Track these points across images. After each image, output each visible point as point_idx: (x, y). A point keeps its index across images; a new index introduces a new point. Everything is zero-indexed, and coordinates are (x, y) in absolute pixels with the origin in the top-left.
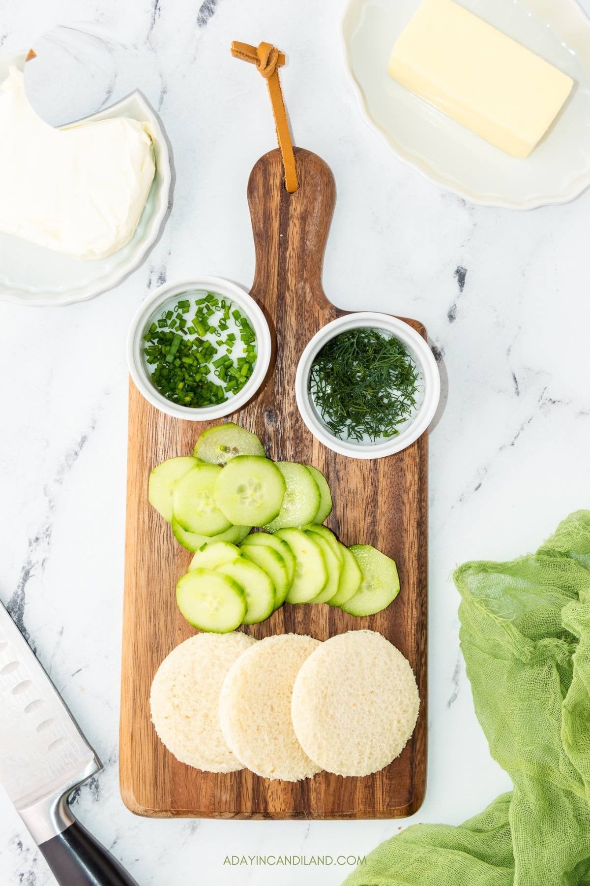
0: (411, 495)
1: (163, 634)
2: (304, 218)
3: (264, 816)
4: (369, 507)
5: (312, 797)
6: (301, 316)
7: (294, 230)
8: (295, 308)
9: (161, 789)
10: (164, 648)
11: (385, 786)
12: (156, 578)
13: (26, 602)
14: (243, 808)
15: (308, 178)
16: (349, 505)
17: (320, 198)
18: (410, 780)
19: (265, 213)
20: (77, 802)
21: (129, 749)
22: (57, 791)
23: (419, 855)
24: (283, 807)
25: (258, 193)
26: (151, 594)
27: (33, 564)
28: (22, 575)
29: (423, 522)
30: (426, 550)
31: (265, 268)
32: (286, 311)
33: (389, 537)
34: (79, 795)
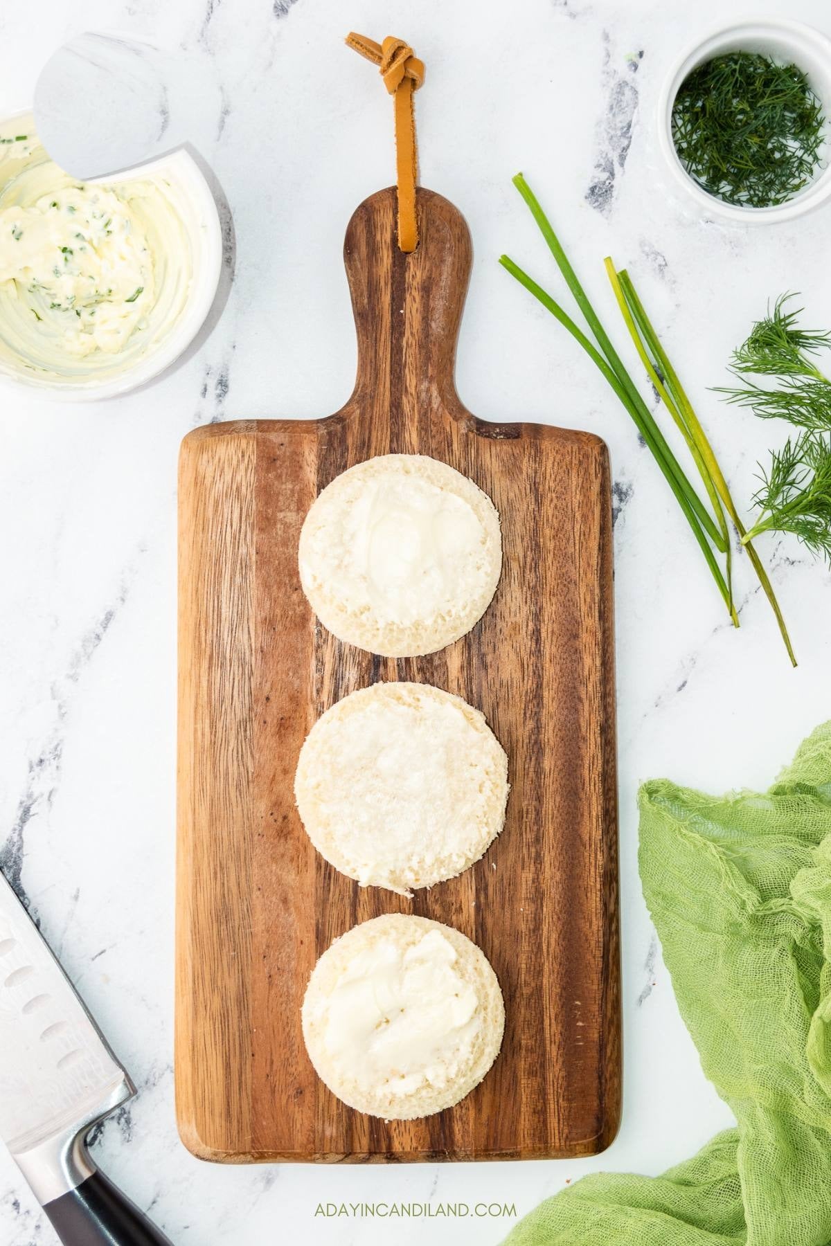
0: (590, 688)
1: (235, 897)
2: (427, 289)
3: (387, 1158)
4: (531, 706)
5: (457, 1131)
6: (426, 431)
7: (412, 307)
8: (416, 420)
9: (236, 1121)
10: (236, 917)
11: (562, 1110)
12: (222, 816)
13: (25, 853)
14: (357, 1145)
15: (432, 230)
16: (501, 704)
17: (449, 260)
18: (598, 1101)
19: (370, 283)
20: (100, 1143)
21: (189, 1064)
22: (70, 1127)
23: (599, 1216)
24: (414, 1145)
25: (359, 254)
26: (215, 840)
27: (34, 797)
28: (20, 813)
29: (609, 727)
30: (614, 767)
31: (371, 362)
32: (404, 425)
33: (560, 749)
34: (102, 1133)
